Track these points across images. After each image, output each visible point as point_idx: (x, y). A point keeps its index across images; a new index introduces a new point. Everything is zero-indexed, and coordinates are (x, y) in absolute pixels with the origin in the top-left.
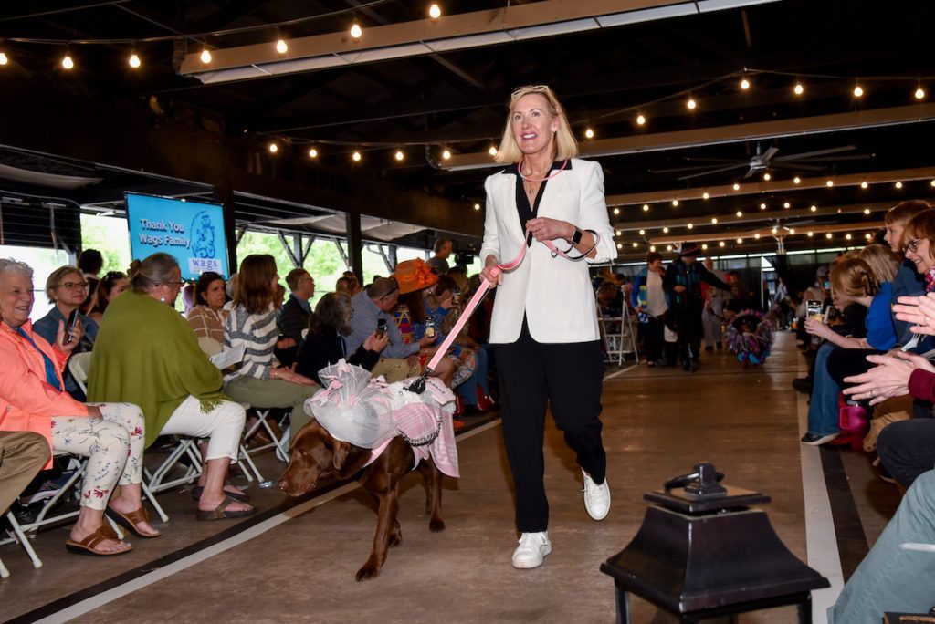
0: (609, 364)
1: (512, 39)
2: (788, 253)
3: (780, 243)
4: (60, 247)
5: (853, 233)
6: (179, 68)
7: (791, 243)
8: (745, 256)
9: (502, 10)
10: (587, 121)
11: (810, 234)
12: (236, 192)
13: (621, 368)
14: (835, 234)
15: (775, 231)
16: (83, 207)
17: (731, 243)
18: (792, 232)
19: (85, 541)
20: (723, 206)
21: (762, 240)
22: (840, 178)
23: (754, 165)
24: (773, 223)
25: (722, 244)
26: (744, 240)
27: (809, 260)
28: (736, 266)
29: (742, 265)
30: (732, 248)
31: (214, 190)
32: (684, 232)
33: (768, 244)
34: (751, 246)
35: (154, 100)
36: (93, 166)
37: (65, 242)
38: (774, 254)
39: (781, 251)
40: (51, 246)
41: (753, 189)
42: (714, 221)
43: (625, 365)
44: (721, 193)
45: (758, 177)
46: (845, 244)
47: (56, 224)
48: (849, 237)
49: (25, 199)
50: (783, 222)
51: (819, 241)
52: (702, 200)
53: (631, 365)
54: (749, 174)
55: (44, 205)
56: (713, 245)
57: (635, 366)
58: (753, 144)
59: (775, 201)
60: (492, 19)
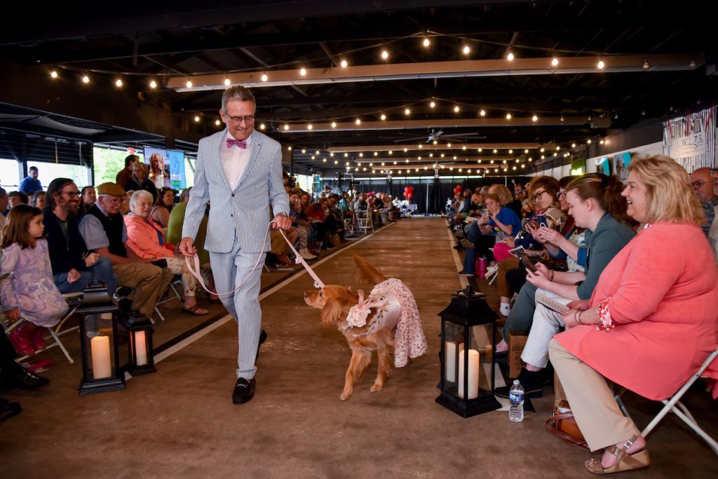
0: (361, 233)
1: (332, 82)
2: (440, 177)
3: (437, 171)
4: (83, 165)
5: (472, 169)
6: (167, 84)
7: (442, 172)
8: (418, 178)
9: (329, 69)
10: (357, 115)
11: (451, 169)
12: (176, 140)
13: (366, 235)
14: (463, 169)
15: (434, 166)
16: (95, 144)
17: (413, 171)
18: (443, 167)
19: (191, 309)
20: (412, 154)
21: (429, 170)
22: (469, 145)
23: (430, 138)
24: (434, 163)
25: (408, 171)
26: (420, 170)
27: (451, 181)
28: (414, 182)
29: (418, 182)
30: (413, 173)
31: (166, 139)
32: (391, 164)
33: (431, 173)
34: (422, 173)
35: (140, 93)
36: (111, 127)
37: (86, 162)
38: (433, 177)
39: (437, 176)
40: (79, 164)
41: (428, 148)
42: (407, 161)
43: (368, 234)
44: (413, 148)
45: (431, 142)
46: (467, 174)
47: (82, 153)
48: (469, 171)
49: (68, 140)
50: (439, 163)
51: (455, 173)
52: (402, 152)
53: (370, 233)
54: (428, 141)
55: (77, 143)
56: (404, 171)
57: (372, 234)
58: (431, 129)
59: (437, 154)
60: (324, 73)
